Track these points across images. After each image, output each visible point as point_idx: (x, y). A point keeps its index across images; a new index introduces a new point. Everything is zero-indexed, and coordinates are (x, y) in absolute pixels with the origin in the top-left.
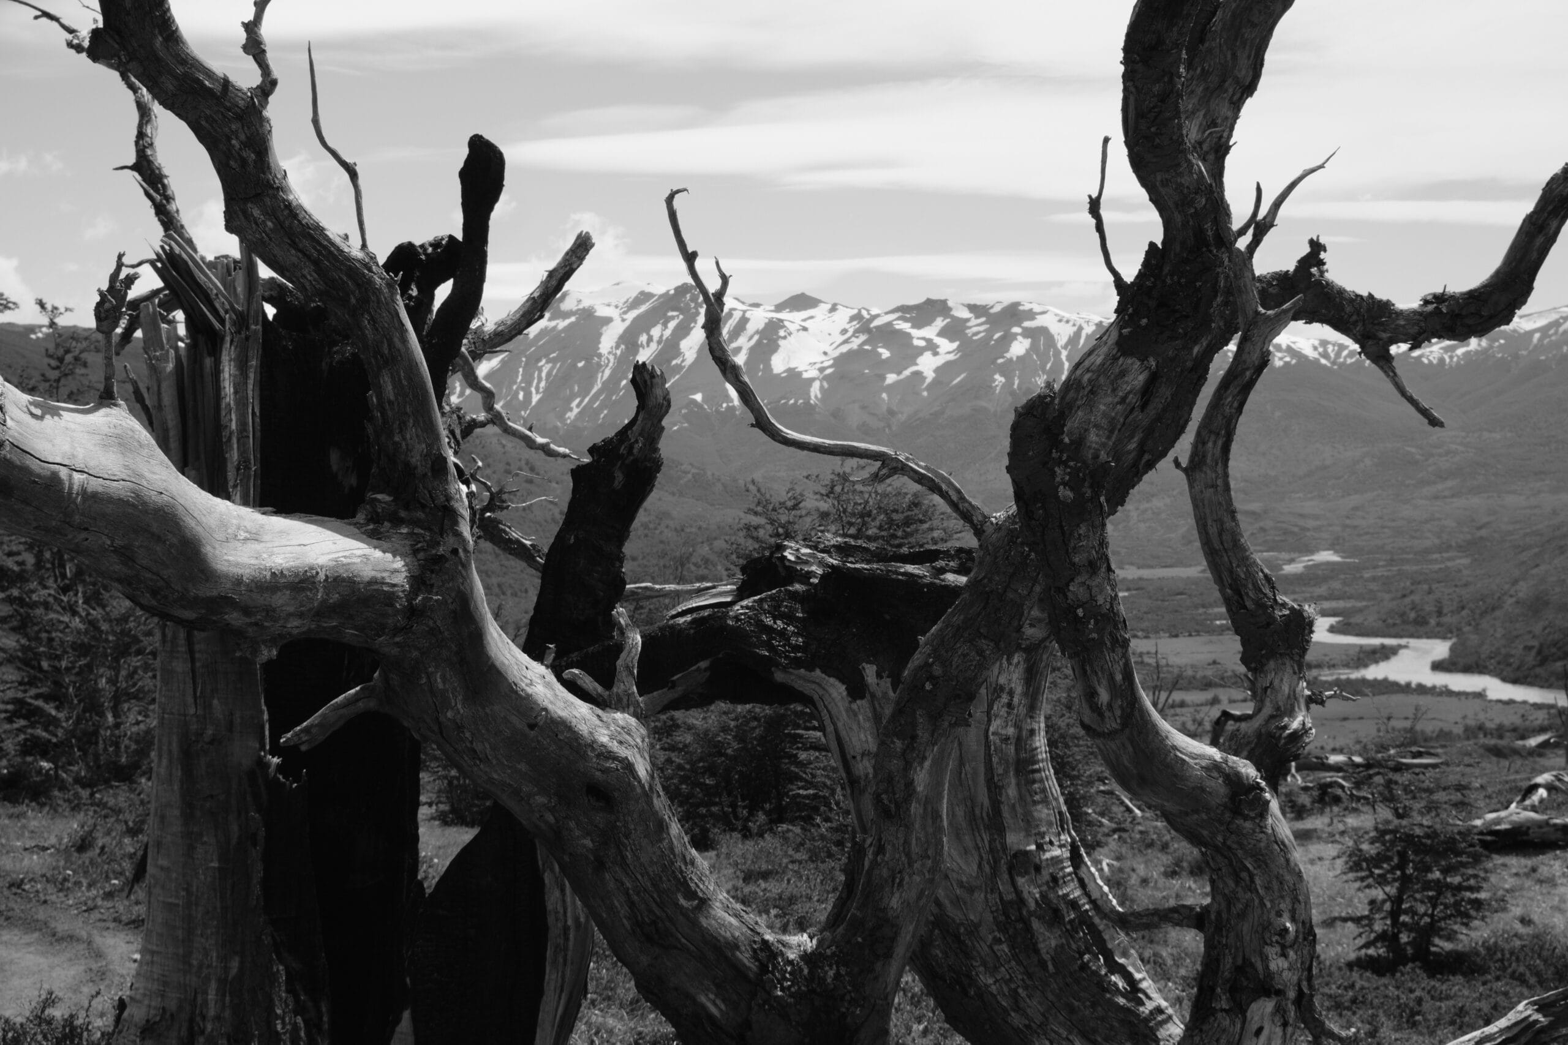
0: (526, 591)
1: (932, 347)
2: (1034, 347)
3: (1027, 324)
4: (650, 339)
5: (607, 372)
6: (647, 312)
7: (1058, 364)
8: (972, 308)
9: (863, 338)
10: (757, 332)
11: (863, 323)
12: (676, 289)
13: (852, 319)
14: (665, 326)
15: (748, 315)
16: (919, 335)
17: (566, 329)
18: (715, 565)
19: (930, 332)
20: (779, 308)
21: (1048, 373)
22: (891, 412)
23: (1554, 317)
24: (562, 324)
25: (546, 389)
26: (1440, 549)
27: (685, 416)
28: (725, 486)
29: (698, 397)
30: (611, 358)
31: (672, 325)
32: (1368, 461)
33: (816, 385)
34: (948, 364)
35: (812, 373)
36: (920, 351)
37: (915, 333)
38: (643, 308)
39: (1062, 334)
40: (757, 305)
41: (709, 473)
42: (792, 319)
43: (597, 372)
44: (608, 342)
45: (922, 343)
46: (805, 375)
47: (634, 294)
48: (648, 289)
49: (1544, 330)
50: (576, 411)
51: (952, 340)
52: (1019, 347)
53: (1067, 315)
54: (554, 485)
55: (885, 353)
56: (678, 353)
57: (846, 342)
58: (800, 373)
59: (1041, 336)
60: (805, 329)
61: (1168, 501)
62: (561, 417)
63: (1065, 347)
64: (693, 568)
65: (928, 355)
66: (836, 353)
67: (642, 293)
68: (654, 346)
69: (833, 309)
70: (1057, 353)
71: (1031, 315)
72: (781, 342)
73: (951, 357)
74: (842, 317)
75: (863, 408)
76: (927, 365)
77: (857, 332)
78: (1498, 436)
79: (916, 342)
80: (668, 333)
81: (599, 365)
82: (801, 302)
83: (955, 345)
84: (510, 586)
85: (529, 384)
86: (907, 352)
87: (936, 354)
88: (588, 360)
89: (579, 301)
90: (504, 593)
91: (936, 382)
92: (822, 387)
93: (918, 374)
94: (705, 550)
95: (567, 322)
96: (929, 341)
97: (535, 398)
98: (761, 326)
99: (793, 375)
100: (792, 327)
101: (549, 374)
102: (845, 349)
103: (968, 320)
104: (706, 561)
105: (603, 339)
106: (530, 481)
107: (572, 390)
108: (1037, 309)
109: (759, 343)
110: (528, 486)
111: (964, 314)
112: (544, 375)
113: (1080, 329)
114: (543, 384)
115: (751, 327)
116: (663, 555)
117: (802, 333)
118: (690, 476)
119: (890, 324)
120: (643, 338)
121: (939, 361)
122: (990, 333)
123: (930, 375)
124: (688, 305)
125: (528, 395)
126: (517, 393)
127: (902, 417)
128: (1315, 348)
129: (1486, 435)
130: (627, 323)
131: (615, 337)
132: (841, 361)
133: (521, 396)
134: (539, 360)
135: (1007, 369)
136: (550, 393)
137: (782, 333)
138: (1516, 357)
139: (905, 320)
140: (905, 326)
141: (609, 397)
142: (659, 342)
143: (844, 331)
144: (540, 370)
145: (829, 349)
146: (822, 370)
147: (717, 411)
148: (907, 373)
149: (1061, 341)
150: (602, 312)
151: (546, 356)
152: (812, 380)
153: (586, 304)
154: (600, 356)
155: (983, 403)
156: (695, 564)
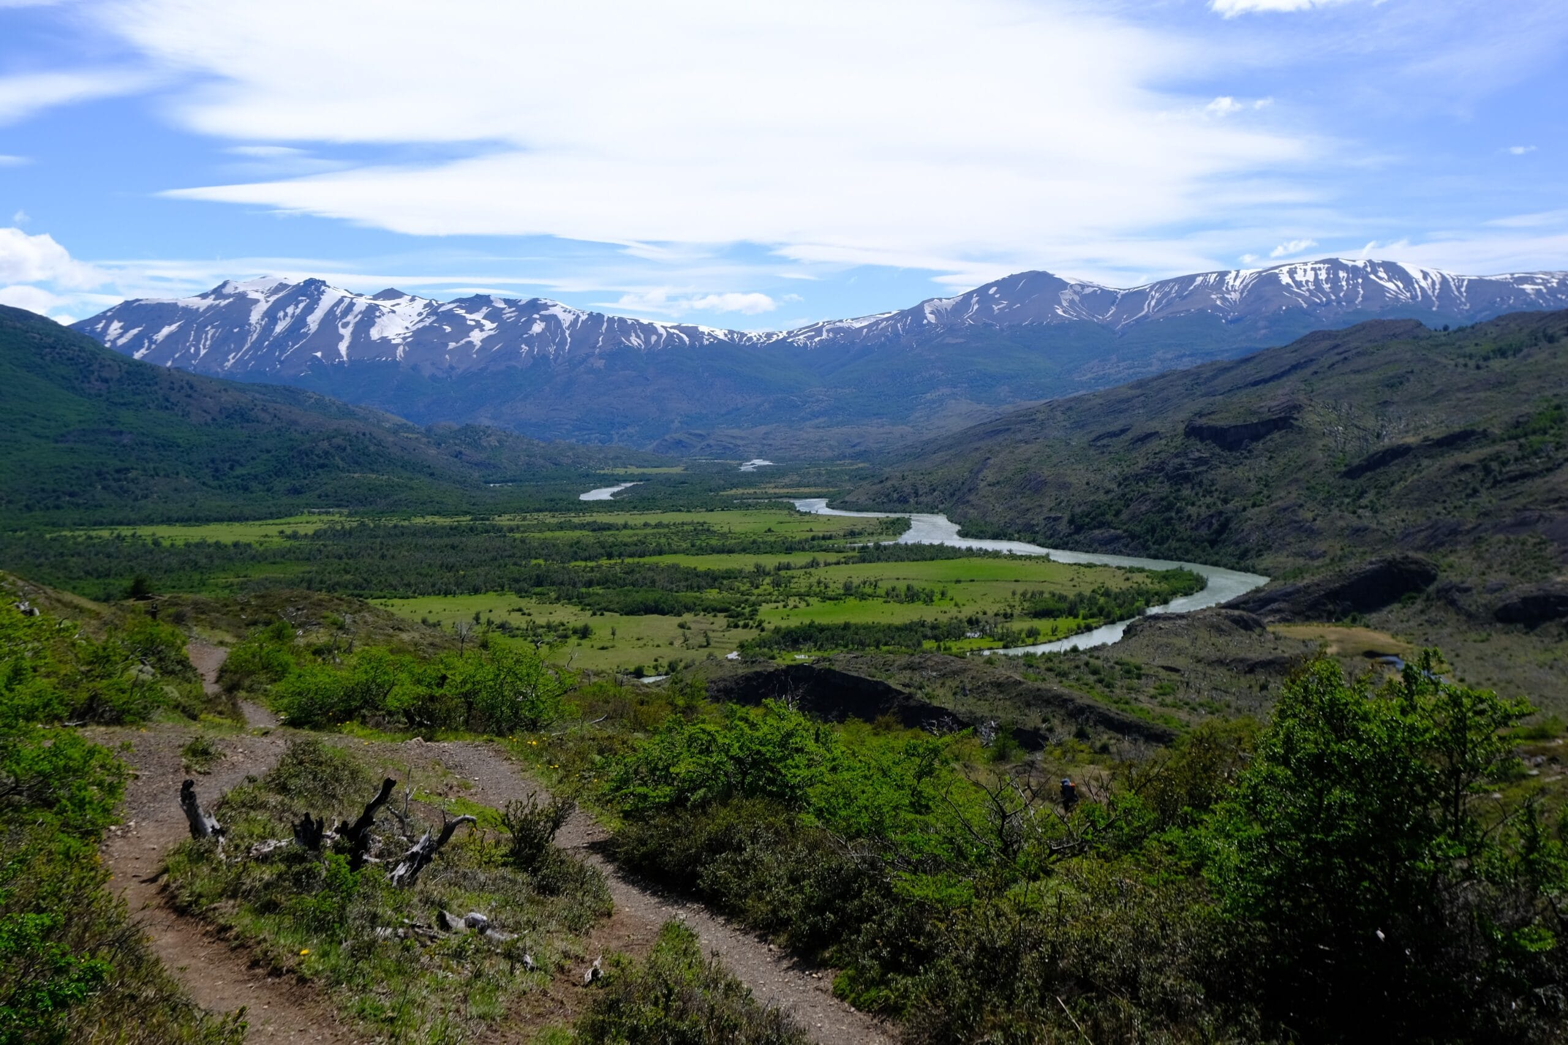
0: (178, 474)
1: (479, 326)
2: (547, 328)
3: (543, 313)
4: (286, 315)
5: (255, 336)
6: (283, 297)
7: (563, 341)
8: (506, 301)
9: (433, 318)
10: (360, 313)
11: (432, 308)
12: (305, 282)
13: (426, 306)
14: (297, 306)
15: (354, 301)
16: (471, 318)
17: (225, 306)
18: (333, 457)
19: (478, 316)
20: (376, 297)
21: (557, 345)
22: (452, 368)
23: (873, 320)
24: (223, 303)
25: (211, 346)
26: (838, 458)
27: (309, 367)
28: (338, 408)
29: (319, 354)
30: (258, 326)
31: (301, 306)
32: (766, 405)
33: (401, 348)
34: (490, 337)
35: (398, 341)
36: (472, 328)
37: (468, 316)
38: (281, 294)
39: (566, 319)
40: (361, 295)
41: (327, 399)
42: (386, 304)
43: (247, 335)
44: (255, 316)
45: (473, 323)
46: (393, 342)
47: (275, 285)
48: (285, 282)
49: (869, 327)
50: (232, 361)
51: (493, 322)
52: (538, 328)
53: (569, 308)
54: (208, 399)
55: (448, 329)
56: (305, 324)
57: (421, 321)
58: (390, 340)
59: (552, 321)
60: (394, 312)
61: (637, 428)
62: (221, 365)
63: (568, 328)
64: (315, 458)
65: (477, 331)
66: (415, 328)
67: (281, 284)
68: (288, 319)
69: (413, 299)
70: (563, 332)
71: (546, 307)
72: (377, 320)
73: (492, 333)
74: (419, 305)
75: (433, 364)
76: (476, 337)
77: (428, 316)
78: (847, 391)
79: (469, 322)
80: (298, 311)
81: (249, 331)
82: (391, 294)
83: (495, 325)
84: (164, 470)
85: (199, 342)
86: (463, 329)
87: (482, 330)
88: (241, 327)
89: (236, 288)
90: (158, 475)
91: (482, 348)
92: (404, 350)
93: (470, 343)
94: (325, 445)
95: (227, 301)
96: (478, 322)
97: (203, 352)
98: (363, 308)
99: (385, 341)
100: (385, 310)
101: (213, 336)
102: (420, 325)
103: (504, 309)
104: (326, 453)
105: (253, 313)
106: (190, 396)
107: (229, 346)
108: (550, 303)
109: (361, 320)
110: (188, 400)
111: (502, 305)
112: (209, 336)
113: (578, 316)
114: (208, 343)
115: (357, 309)
116: (292, 448)
117: (391, 314)
118: (313, 400)
119: (451, 310)
120: (281, 314)
121: (484, 335)
122: (518, 318)
123: (478, 344)
124: (312, 293)
125: (198, 350)
126: (189, 348)
127: (459, 371)
128: (726, 335)
129: (839, 390)
130: (270, 304)
131: (261, 313)
132: (417, 333)
133: (192, 350)
134: (206, 326)
135: (530, 341)
136: (212, 349)
137: (378, 314)
138: (853, 343)
139: (462, 308)
140: (462, 312)
141: (256, 352)
142: (292, 317)
143: (420, 314)
144: (207, 333)
145: (410, 326)
146: (404, 339)
147: (332, 364)
148: (463, 342)
149: (566, 325)
150: (253, 295)
151: (211, 324)
152: (398, 345)
153: (241, 289)
154: (250, 325)
155: (513, 363)
156: (317, 456)
